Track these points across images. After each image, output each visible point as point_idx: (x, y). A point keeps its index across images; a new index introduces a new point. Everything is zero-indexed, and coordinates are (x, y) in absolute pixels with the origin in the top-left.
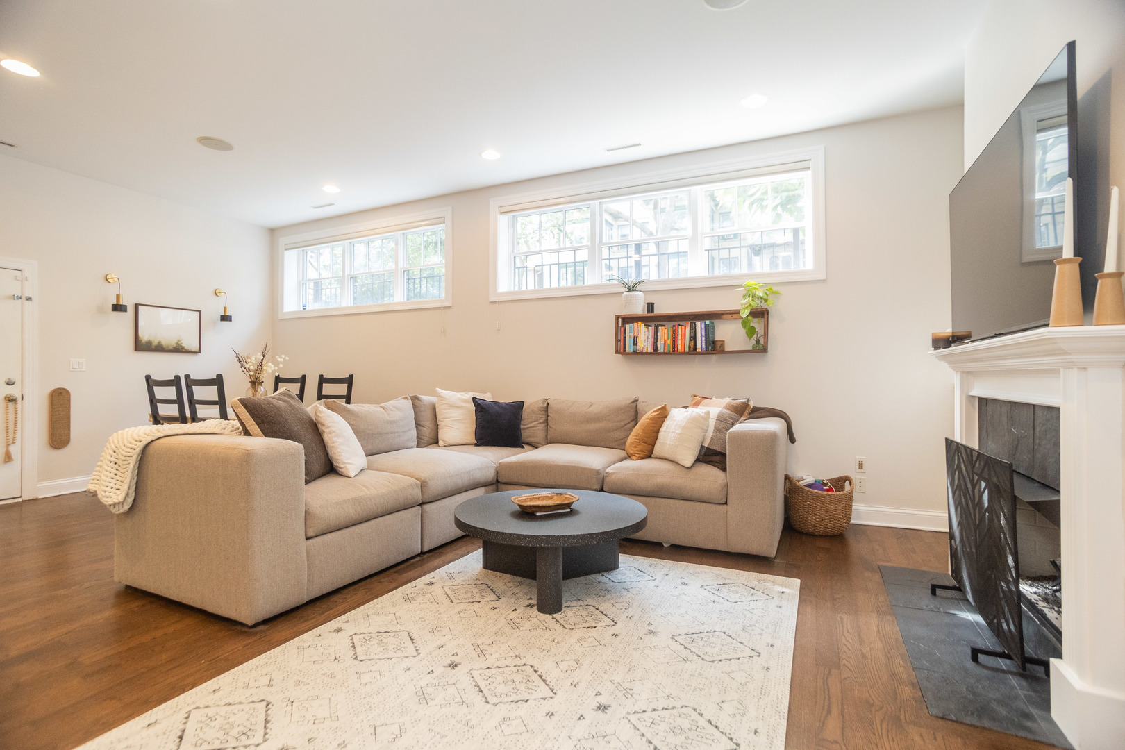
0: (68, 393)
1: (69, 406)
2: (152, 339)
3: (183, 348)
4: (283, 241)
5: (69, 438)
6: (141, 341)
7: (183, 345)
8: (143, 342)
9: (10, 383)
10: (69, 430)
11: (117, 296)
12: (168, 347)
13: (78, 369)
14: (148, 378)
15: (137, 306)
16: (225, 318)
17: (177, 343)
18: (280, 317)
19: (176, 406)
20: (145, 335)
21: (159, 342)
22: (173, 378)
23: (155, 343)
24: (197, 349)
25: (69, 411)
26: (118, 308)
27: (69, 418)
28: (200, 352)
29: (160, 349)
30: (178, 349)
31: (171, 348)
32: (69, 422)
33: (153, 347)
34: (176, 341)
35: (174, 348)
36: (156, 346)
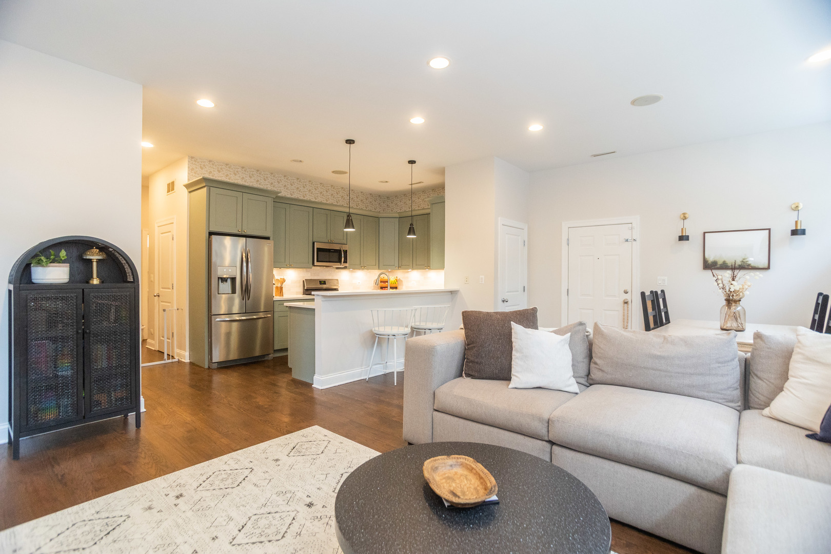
2: (717, 259)
6: (709, 262)
7: (749, 263)
9: (626, 292)
11: (682, 229)
12: (733, 265)
13: (662, 284)
15: (704, 233)
16: (796, 232)
20: (712, 256)
21: (724, 262)
24: (766, 266)
26: (683, 238)
28: (768, 268)
29: (725, 267)
30: (744, 267)
34: (741, 260)
35: (740, 266)
36: (721, 265)
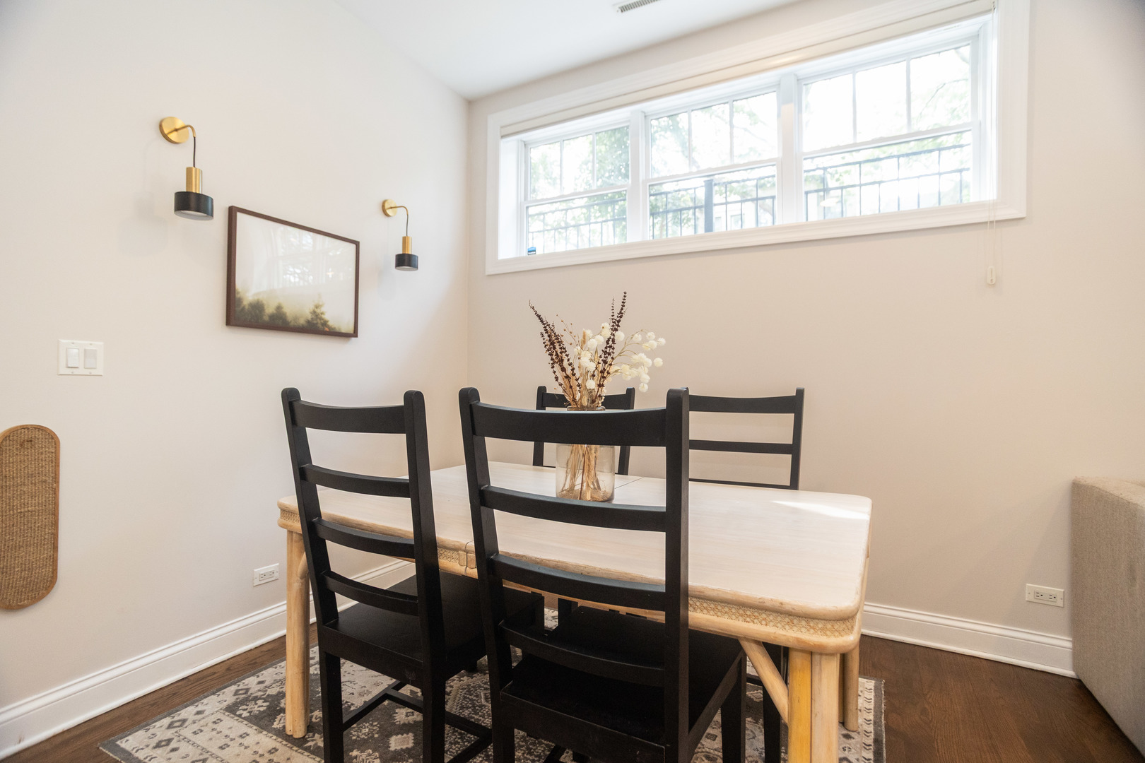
0: (51, 438)
1: (56, 479)
2: (263, 298)
3: (325, 323)
4: (495, 120)
5: (55, 571)
6: (240, 300)
7: (326, 317)
8: (246, 303)
10: (55, 548)
11: (189, 171)
12: (296, 318)
13: (81, 371)
14: (290, 399)
15: (232, 212)
16: (405, 261)
17: (314, 312)
18: (490, 270)
19: (406, 503)
20: (251, 287)
21: (279, 308)
22: (402, 403)
23: (270, 309)
24: (350, 329)
25: (55, 492)
26: (190, 202)
27: (55, 513)
28: (355, 334)
29: (278, 323)
30: (315, 327)
31: (302, 321)
32: (55, 524)
33: (266, 318)
34: (312, 307)
35: (308, 322)
36: (272, 317)
